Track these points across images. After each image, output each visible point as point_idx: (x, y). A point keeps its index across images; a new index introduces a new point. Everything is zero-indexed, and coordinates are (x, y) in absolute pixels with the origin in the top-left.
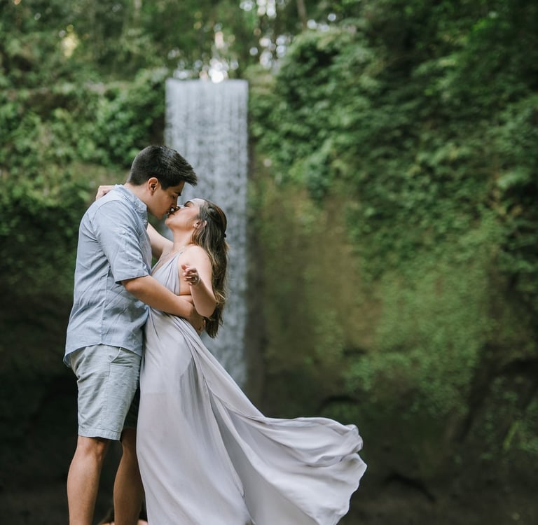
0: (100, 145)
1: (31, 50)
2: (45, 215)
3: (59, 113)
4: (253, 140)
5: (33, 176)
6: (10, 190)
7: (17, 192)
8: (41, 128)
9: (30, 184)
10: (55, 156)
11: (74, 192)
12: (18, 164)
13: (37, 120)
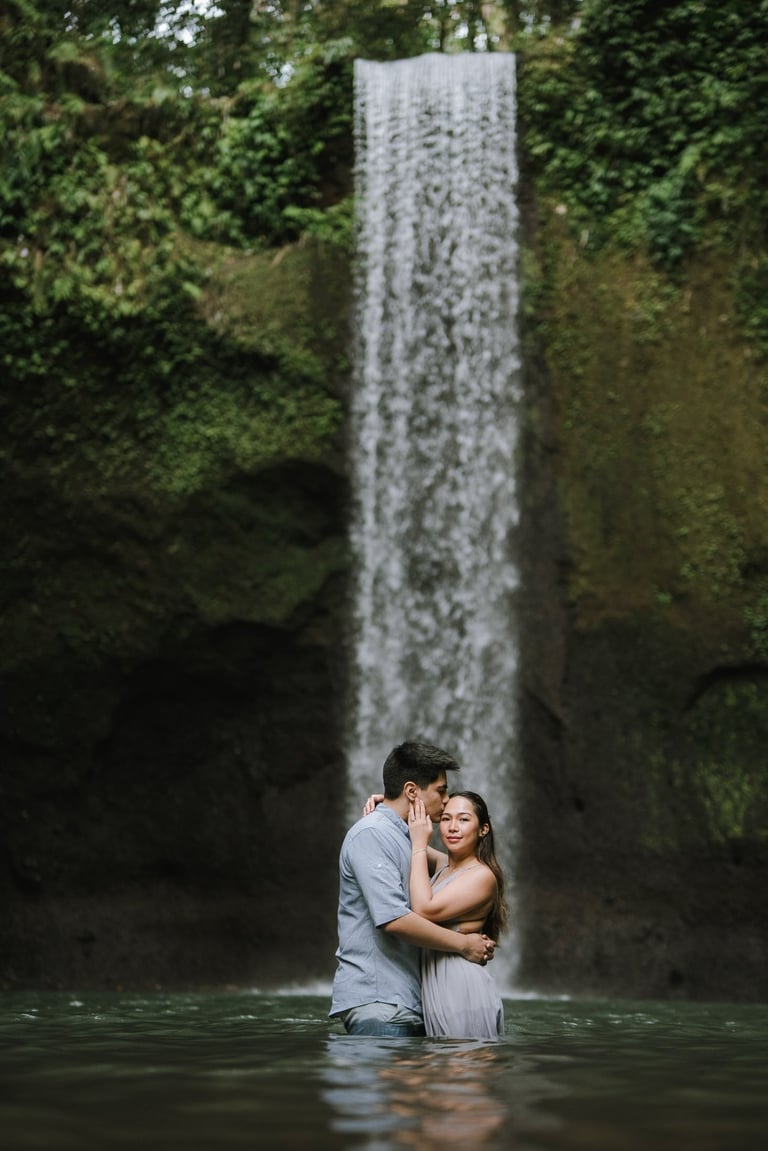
0: (224, 205)
1: (100, 63)
2: (118, 332)
3: (144, 142)
4: (530, 166)
5: (93, 258)
6: (48, 284)
7: (62, 288)
8: (110, 172)
9: (88, 274)
10: (137, 221)
11: (173, 285)
12: (64, 237)
13: (102, 158)
